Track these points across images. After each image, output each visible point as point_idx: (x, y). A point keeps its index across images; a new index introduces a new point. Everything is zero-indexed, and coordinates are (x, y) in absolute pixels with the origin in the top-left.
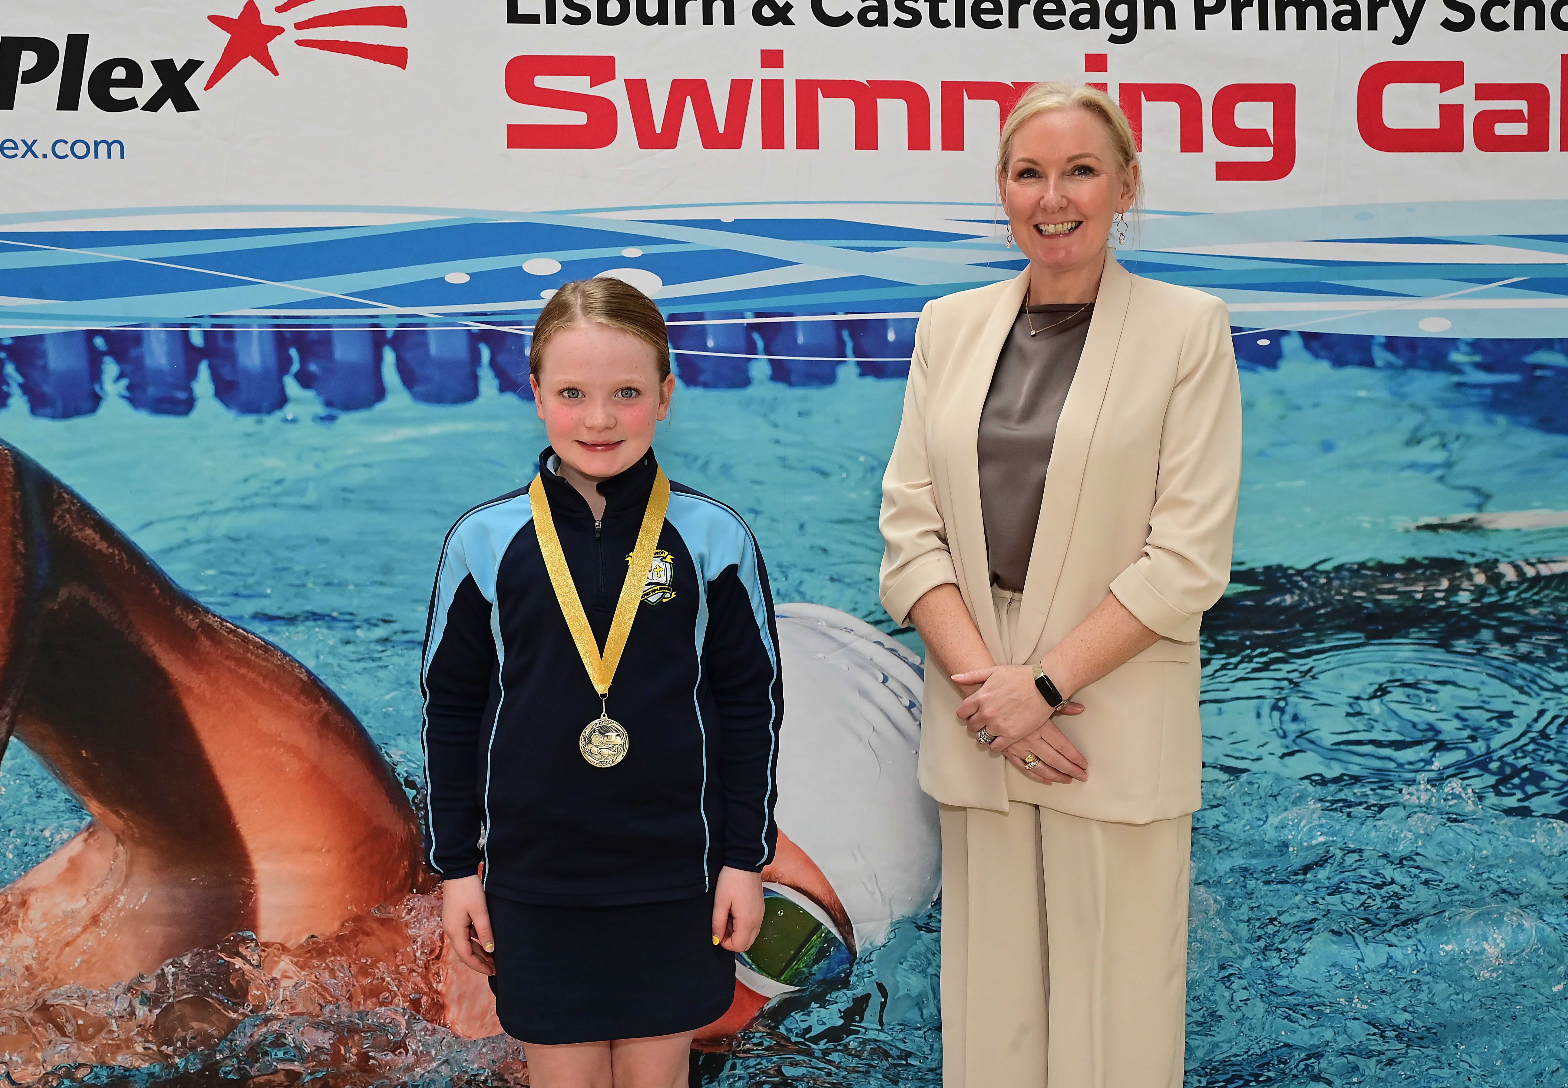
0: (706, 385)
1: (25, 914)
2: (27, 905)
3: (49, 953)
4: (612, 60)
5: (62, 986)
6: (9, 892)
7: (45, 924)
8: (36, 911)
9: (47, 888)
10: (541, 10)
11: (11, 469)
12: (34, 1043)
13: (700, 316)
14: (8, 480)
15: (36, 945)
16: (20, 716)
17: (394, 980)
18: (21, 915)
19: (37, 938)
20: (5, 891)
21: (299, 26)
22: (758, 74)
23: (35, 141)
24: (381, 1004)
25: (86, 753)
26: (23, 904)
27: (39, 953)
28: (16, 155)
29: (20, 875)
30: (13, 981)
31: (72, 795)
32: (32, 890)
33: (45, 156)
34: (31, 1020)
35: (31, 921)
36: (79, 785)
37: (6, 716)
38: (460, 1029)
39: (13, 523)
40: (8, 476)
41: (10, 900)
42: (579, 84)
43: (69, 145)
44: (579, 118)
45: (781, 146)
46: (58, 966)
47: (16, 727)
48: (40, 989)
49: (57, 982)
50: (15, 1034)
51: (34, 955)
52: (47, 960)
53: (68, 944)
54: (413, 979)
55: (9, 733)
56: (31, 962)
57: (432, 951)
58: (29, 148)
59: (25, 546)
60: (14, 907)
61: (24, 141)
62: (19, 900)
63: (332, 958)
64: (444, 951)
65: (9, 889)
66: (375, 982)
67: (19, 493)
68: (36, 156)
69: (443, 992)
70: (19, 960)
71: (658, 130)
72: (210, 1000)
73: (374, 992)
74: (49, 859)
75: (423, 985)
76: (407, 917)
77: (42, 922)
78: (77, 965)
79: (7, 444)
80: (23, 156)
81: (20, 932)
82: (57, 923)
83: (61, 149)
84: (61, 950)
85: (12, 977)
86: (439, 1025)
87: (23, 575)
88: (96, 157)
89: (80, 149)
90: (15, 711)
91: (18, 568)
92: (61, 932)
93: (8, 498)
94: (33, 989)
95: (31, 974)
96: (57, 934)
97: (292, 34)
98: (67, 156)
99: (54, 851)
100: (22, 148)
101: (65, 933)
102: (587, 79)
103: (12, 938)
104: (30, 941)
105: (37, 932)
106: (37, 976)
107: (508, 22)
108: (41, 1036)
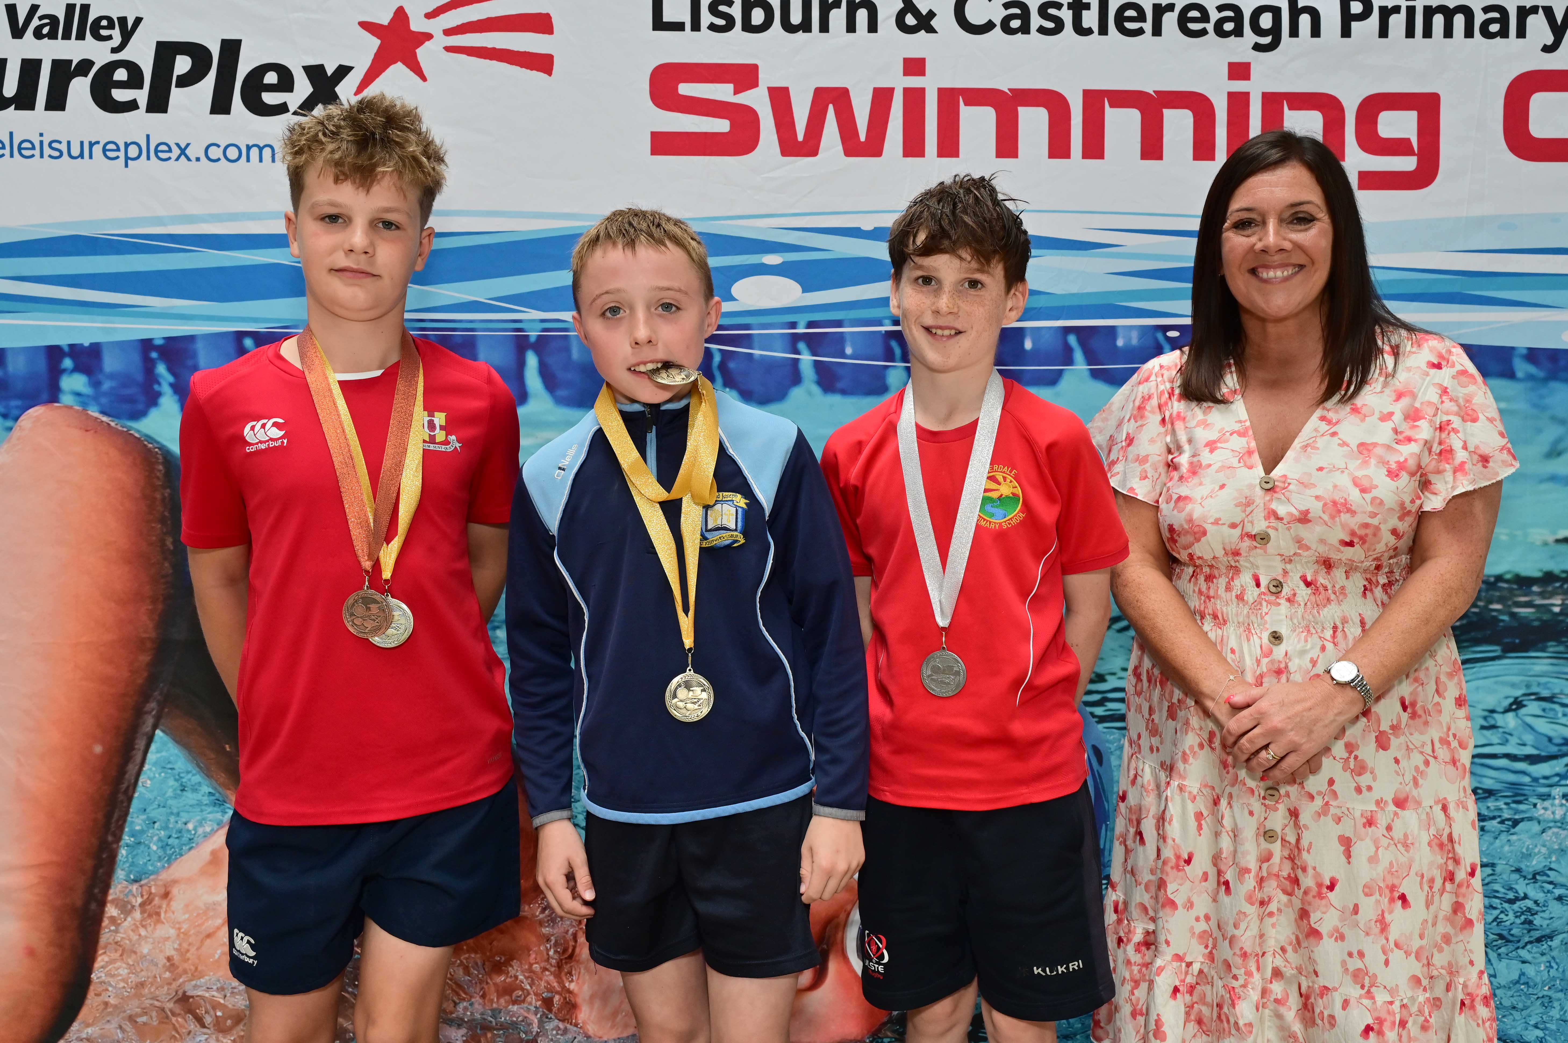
0: (844, 392)
1: (168, 905)
2: (170, 896)
3: (190, 944)
4: (754, 68)
5: (202, 977)
6: (152, 883)
7: (187, 916)
8: (178, 903)
9: (189, 880)
10: (686, 18)
11: (161, 467)
12: (174, 1033)
13: (839, 323)
14: (158, 478)
15: (178, 935)
16: (166, 710)
17: (527, 978)
18: (164, 906)
19: (179, 929)
20: (149, 882)
21: (448, 32)
22: (900, 82)
23: (188, 145)
24: (514, 1002)
25: (230, 747)
26: (166, 895)
27: (180, 945)
28: (169, 158)
29: (164, 867)
30: (154, 972)
31: (215, 789)
32: (175, 882)
33: (198, 159)
34: (171, 1011)
35: (173, 913)
36: (222, 780)
37: (153, 710)
38: (591, 1029)
39: (163, 521)
40: (158, 474)
41: (153, 890)
42: (723, 92)
43: (222, 149)
44: (722, 126)
45: (922, 155)
46: (199, 957)
47: (163, 721)
48: (181, 980)
49: (197, 974)
50: (155, 1023)
51: (176, 946)
52: (188, 951)
53: (209, 936)
54: (546, 978)
55: (155, 727)
56: (173, 953)
57: (565, 950)
58: (183, 152)
59: (174, 543)
60: (157, 899)
61: (178, 145)
62: (162, 891)
63: (467, 956)
64: (577, 950)
65: (153, 880)
66: (508, 980)
67: (168, 491)
68: (189, 159)
69: (576, 991)
70: (161, 951)
71: (800, 138)
72: (346, 995)
73: (507, 991)
74: (192, 852)
75: (556, 984)
76: (541, 916)
77: (184, 914)
78: (217, 956)
79: (158, 442)
80: (177, 159)
81: (163, 923)
82: (198, 915)
83: (214, 153)
84: (202, 942)
85: (154, 968)
86: (571, 1024)
87: (171, 571)
88: (248, 160)
89: (232, 153)
90: (162, 706)
91: (167, 564)
92: (202, 924)
93: (158, 496)
94: (174, 980)
95: (173, 965)
96: (198, 925)
97: (440, 40)
98: (219, 160)
99: (197, 844)
100: (176, 152)
101: (206, 924)
102: (730, 87)
103: (155, 929)
104: (172, 932)
105: (179, 923)
106: (178, 967)
107: (654, 30)
108: (181, 1026)
